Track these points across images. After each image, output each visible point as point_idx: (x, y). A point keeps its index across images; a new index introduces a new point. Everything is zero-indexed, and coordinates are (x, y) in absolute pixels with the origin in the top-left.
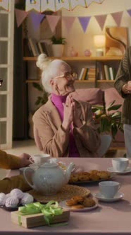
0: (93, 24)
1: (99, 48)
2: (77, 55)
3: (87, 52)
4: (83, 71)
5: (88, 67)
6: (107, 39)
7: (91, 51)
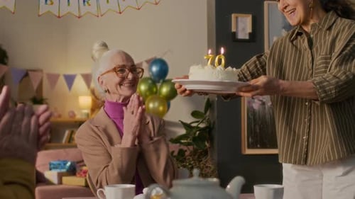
0: (79, 83)
1: (84, 109)
2: (60, 116)
3: (71, 114)
4: (67, 133)
5: (73, 129)
6: (93, 100)
7: (76, 113)
